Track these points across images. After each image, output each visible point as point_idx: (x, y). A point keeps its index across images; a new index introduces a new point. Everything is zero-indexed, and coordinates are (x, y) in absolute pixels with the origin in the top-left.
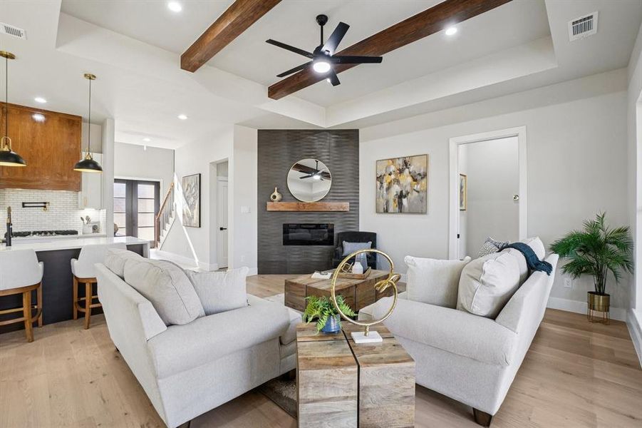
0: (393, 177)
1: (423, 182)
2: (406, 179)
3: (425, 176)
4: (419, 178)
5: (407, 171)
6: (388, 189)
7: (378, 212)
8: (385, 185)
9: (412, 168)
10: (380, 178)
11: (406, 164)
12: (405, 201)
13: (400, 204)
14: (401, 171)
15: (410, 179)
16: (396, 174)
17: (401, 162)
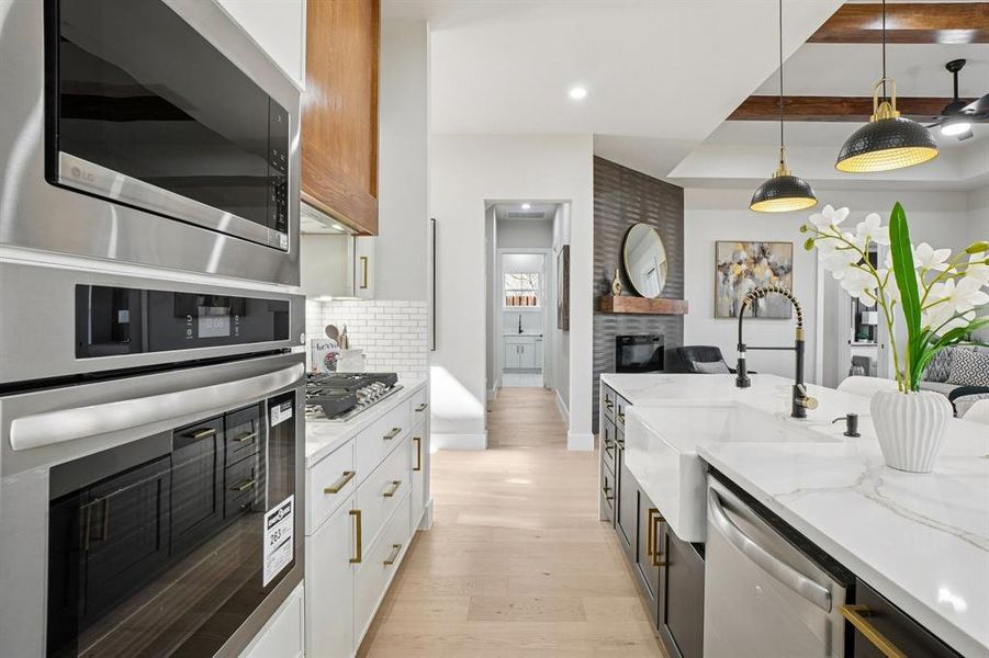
0: (744, 267)
1: (788, 277)
2: (763, 272)
3: (790, 270)
4: (781, 272)
5: (765, 260)
6: (737, 283)
7: (717, 315)
8: (732, 278)
9: (772, 258)
10: (723, 268)
11: (763, 251)
12: (761, 302)
13: (755, 305)
14: (756, 261)
15: (769, 273)
16: (749, 264)
17: (756, 248)
